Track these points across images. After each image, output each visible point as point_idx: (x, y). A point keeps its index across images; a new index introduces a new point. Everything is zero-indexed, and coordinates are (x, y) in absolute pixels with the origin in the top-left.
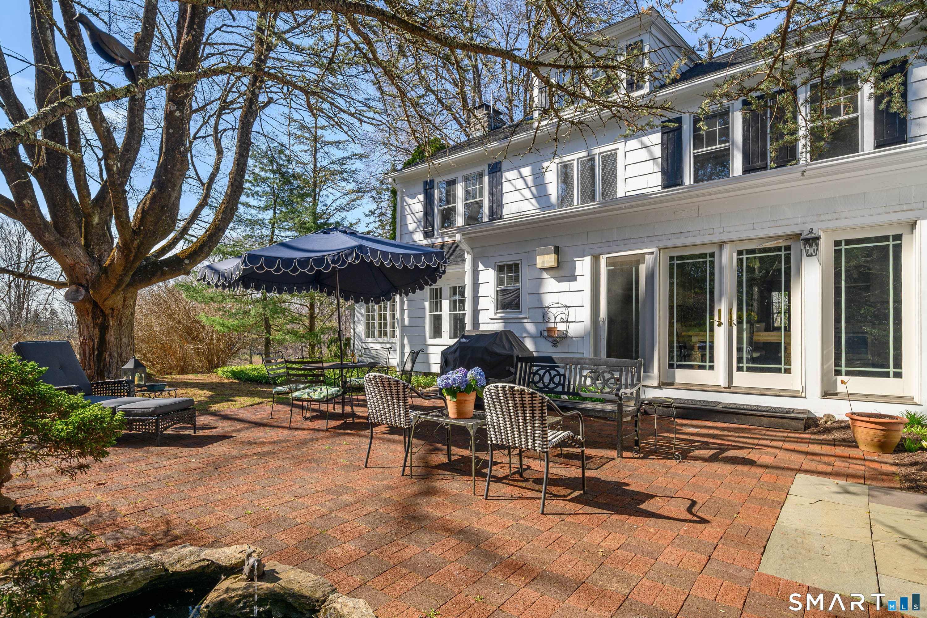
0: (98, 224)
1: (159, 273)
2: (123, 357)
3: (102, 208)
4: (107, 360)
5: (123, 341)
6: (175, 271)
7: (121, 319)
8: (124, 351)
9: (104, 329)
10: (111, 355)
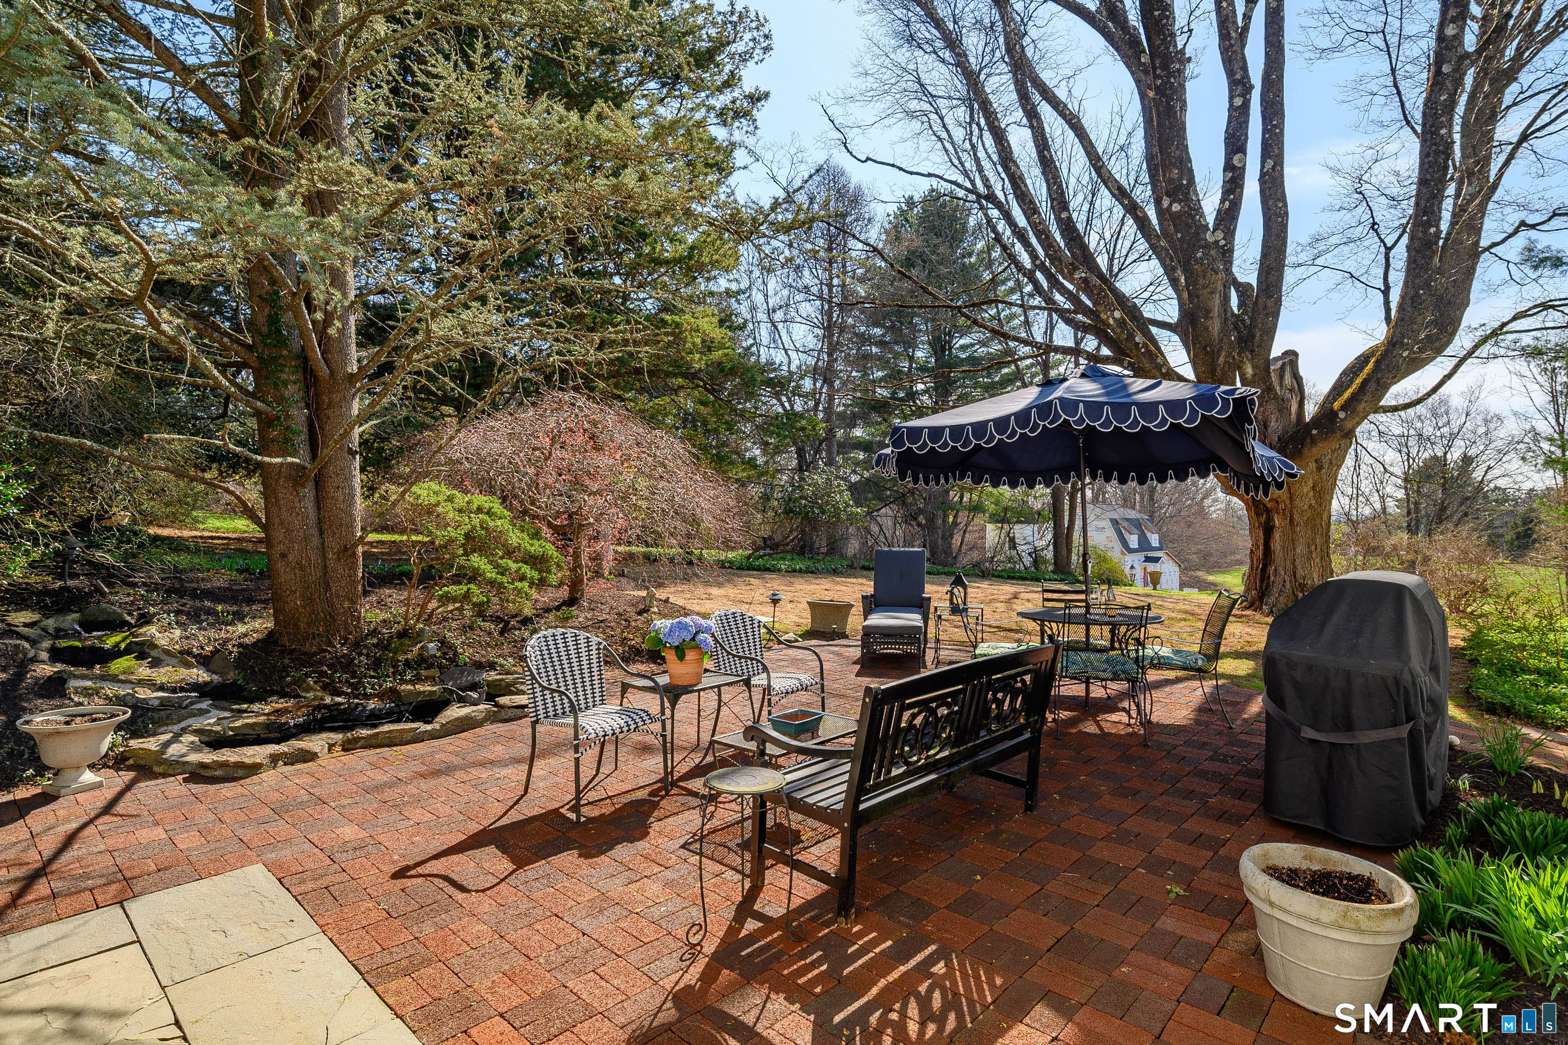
0: (1254, 375)
1: (1309, 440)
2: (1298, 576)
3: (1252, 351)
4: (1272, 578)
5: (1298, 551)
6: (1326, 433)
7: (1291, 517)
8: (1299, 567)
9: (1268, 530)
10: (1276, 570)
